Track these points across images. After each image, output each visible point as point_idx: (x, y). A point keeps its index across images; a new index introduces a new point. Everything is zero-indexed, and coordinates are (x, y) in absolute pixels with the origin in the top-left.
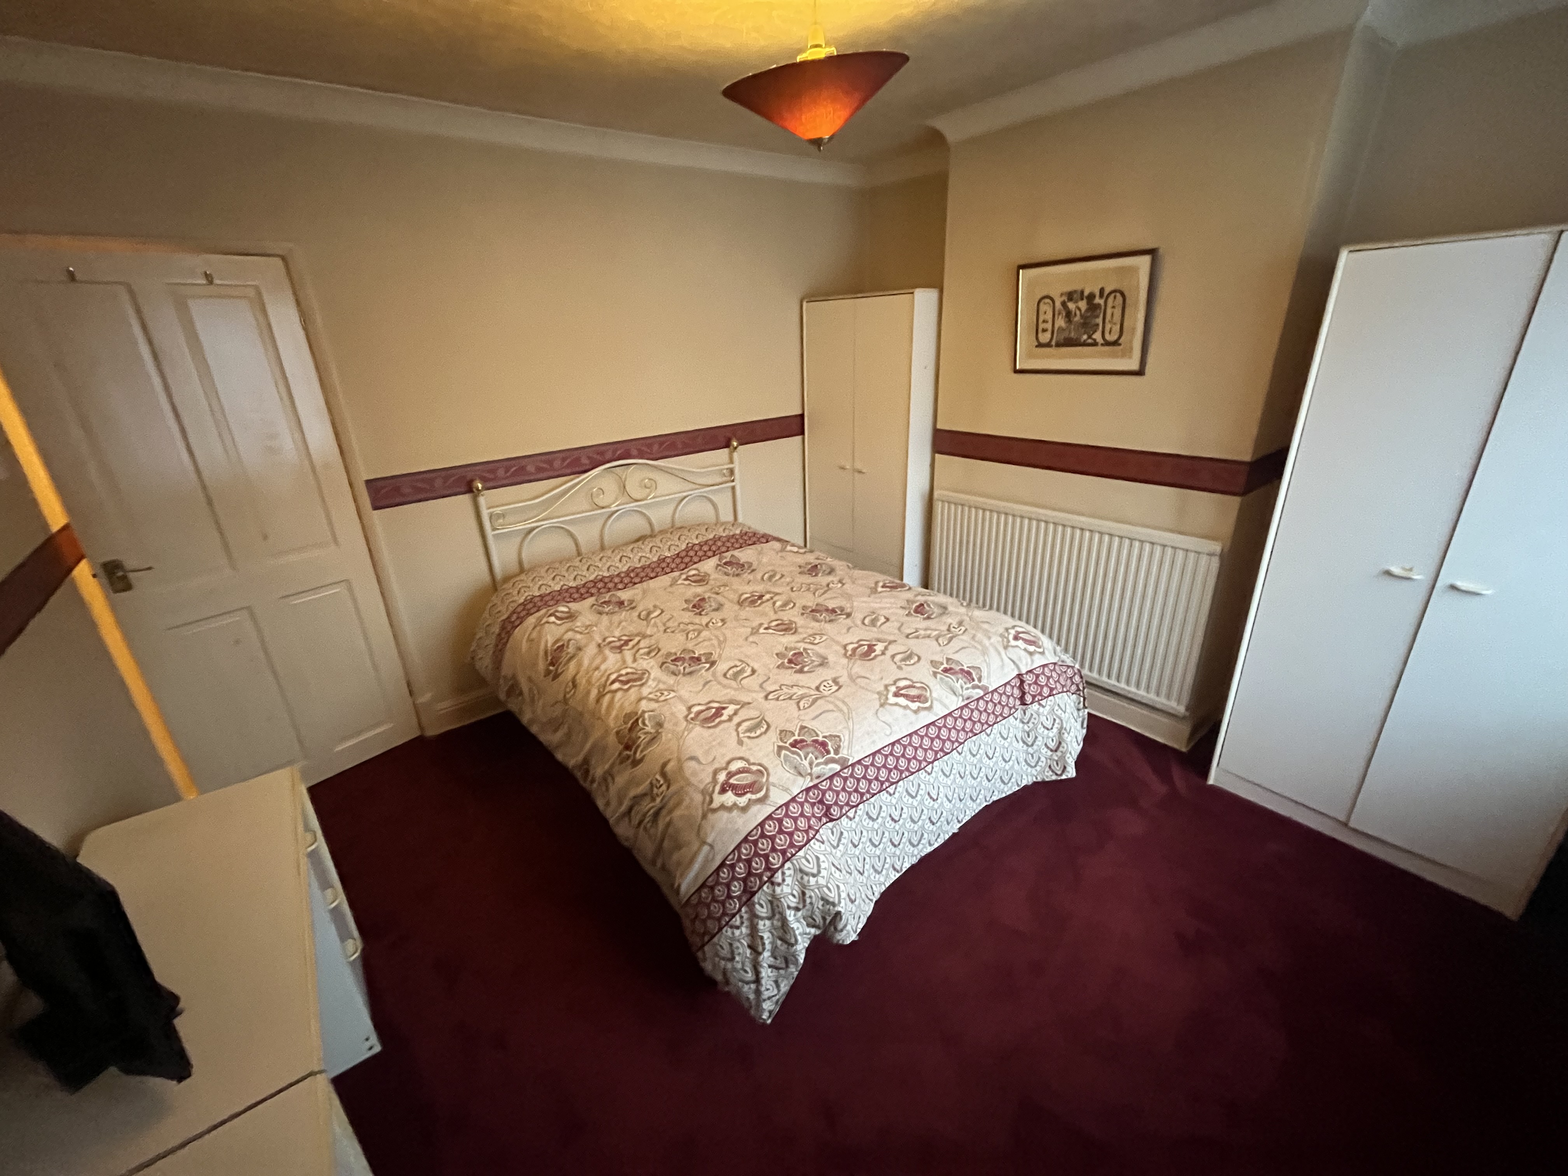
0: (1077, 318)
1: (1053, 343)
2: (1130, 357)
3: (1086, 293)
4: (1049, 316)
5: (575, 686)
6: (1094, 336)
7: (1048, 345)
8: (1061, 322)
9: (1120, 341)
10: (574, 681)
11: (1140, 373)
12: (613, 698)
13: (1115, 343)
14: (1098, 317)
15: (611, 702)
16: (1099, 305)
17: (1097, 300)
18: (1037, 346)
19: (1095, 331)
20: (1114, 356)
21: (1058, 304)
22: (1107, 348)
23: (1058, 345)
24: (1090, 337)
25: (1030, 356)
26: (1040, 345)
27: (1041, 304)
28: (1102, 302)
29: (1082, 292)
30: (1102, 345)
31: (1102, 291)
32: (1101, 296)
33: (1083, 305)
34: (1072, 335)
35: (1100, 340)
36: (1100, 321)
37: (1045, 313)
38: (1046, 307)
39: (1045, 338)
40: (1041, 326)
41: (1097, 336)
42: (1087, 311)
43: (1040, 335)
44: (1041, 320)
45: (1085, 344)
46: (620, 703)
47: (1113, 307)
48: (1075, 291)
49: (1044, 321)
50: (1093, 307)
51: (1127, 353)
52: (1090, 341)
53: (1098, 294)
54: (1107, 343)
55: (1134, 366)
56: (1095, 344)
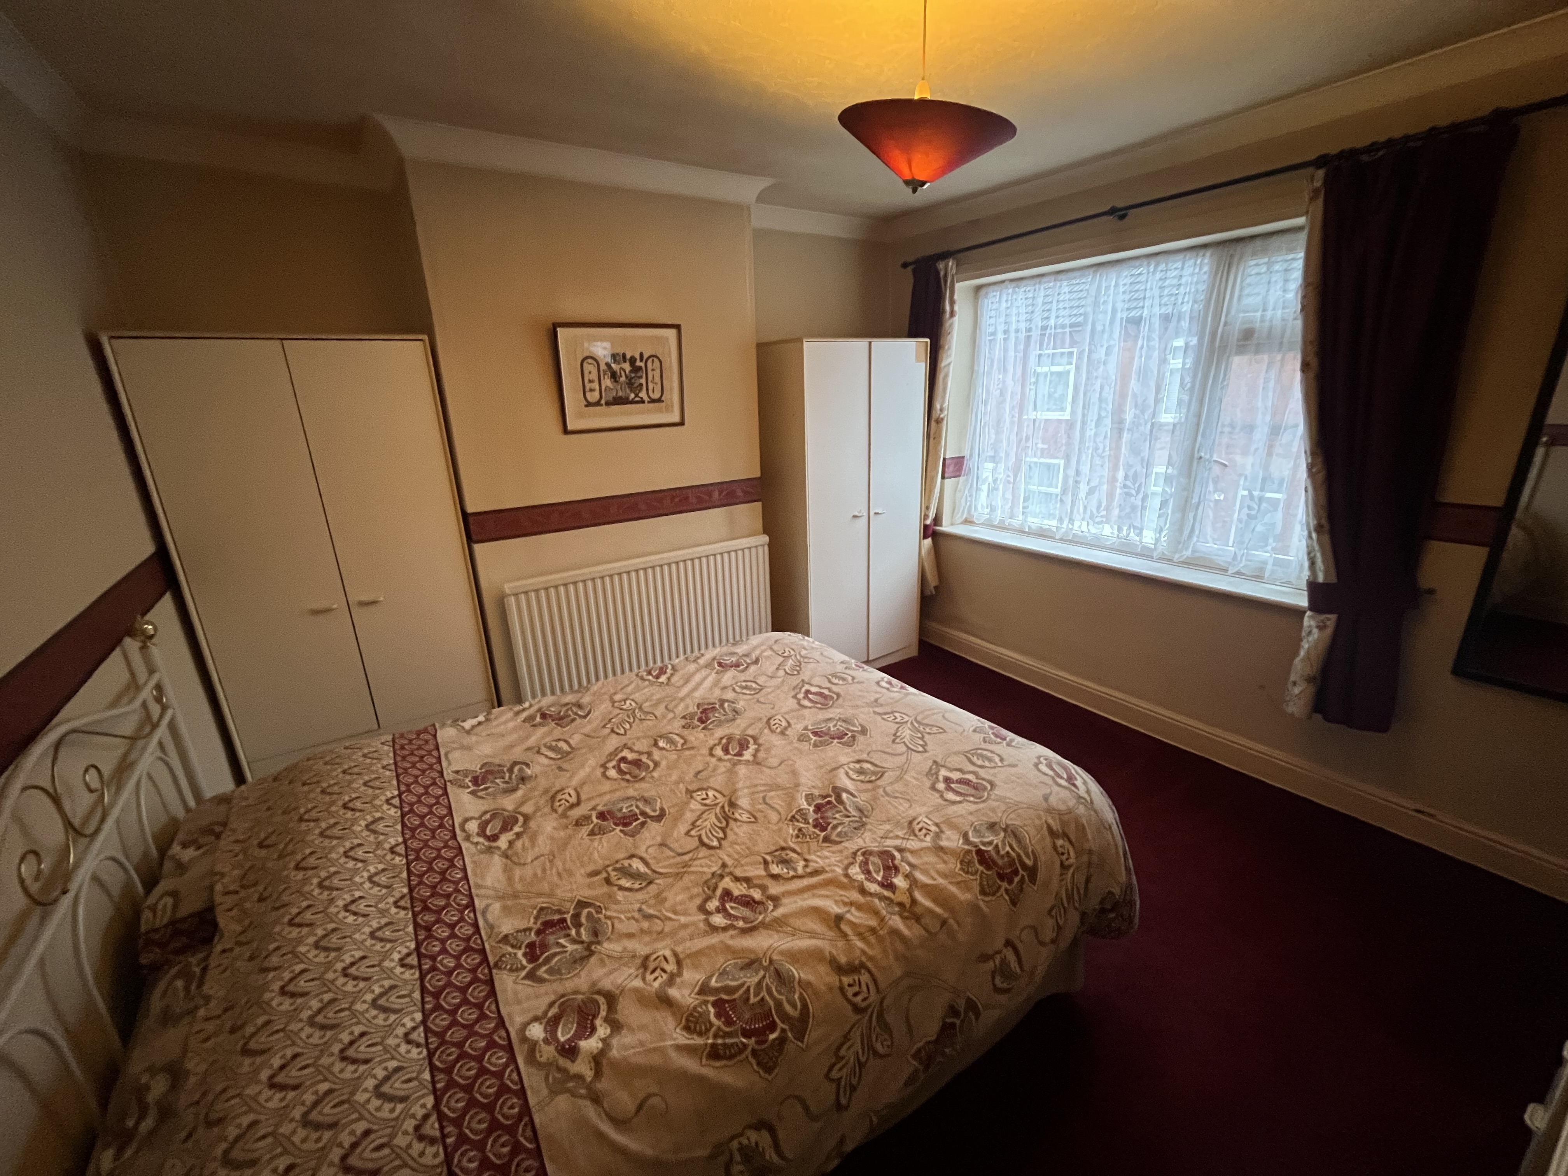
0: (623, 379)
1: (603, 402)
2: (672, 411)
3: (628, 357)
4: (594, 376)
5: (852, 969)
6: (640, 395)
7: (598, 404)
8: (607, 382)
9: (663, 398)
10: (840, 969)
11: (682, 423)
12: (924, 887)
13: (659, 400)
14: (641, 377)
15: (927, 889)
16: (640, 368)
17: (638, 363)
18: (586, 406)
19: (640, 391)
20: (660, 411)
21: (603, 367)
22: (652, 405)
23: (608, 404)
24: (637, 395)
25: (580, 415)
26: (589, 404)
27: (585, 364)
28: (642, 364)
29: (624, 356)
30: (649, 402)
31: (641, 355)
32: (641, 360)
33: (627, 367)
34: (620, 394)
35: (646, 399)
36: (643, 381)
37: (590, 373)
38: (589, 367)
39: (593, 397)
40: (588, 386)
41: (643, 394)
42: (631, 371)
43: (588, 395)
44: (586, 381)
45: (633, 402)
46: (936, 877)
47: (653, 370)
48: (618, 354)
49: (590, 381)
50: (636, 369)
51: (670, 409)
52: (637, 399)
53: (638, 357)
54: (653, 401)
55: (676, 419)
56: (643, 402)
